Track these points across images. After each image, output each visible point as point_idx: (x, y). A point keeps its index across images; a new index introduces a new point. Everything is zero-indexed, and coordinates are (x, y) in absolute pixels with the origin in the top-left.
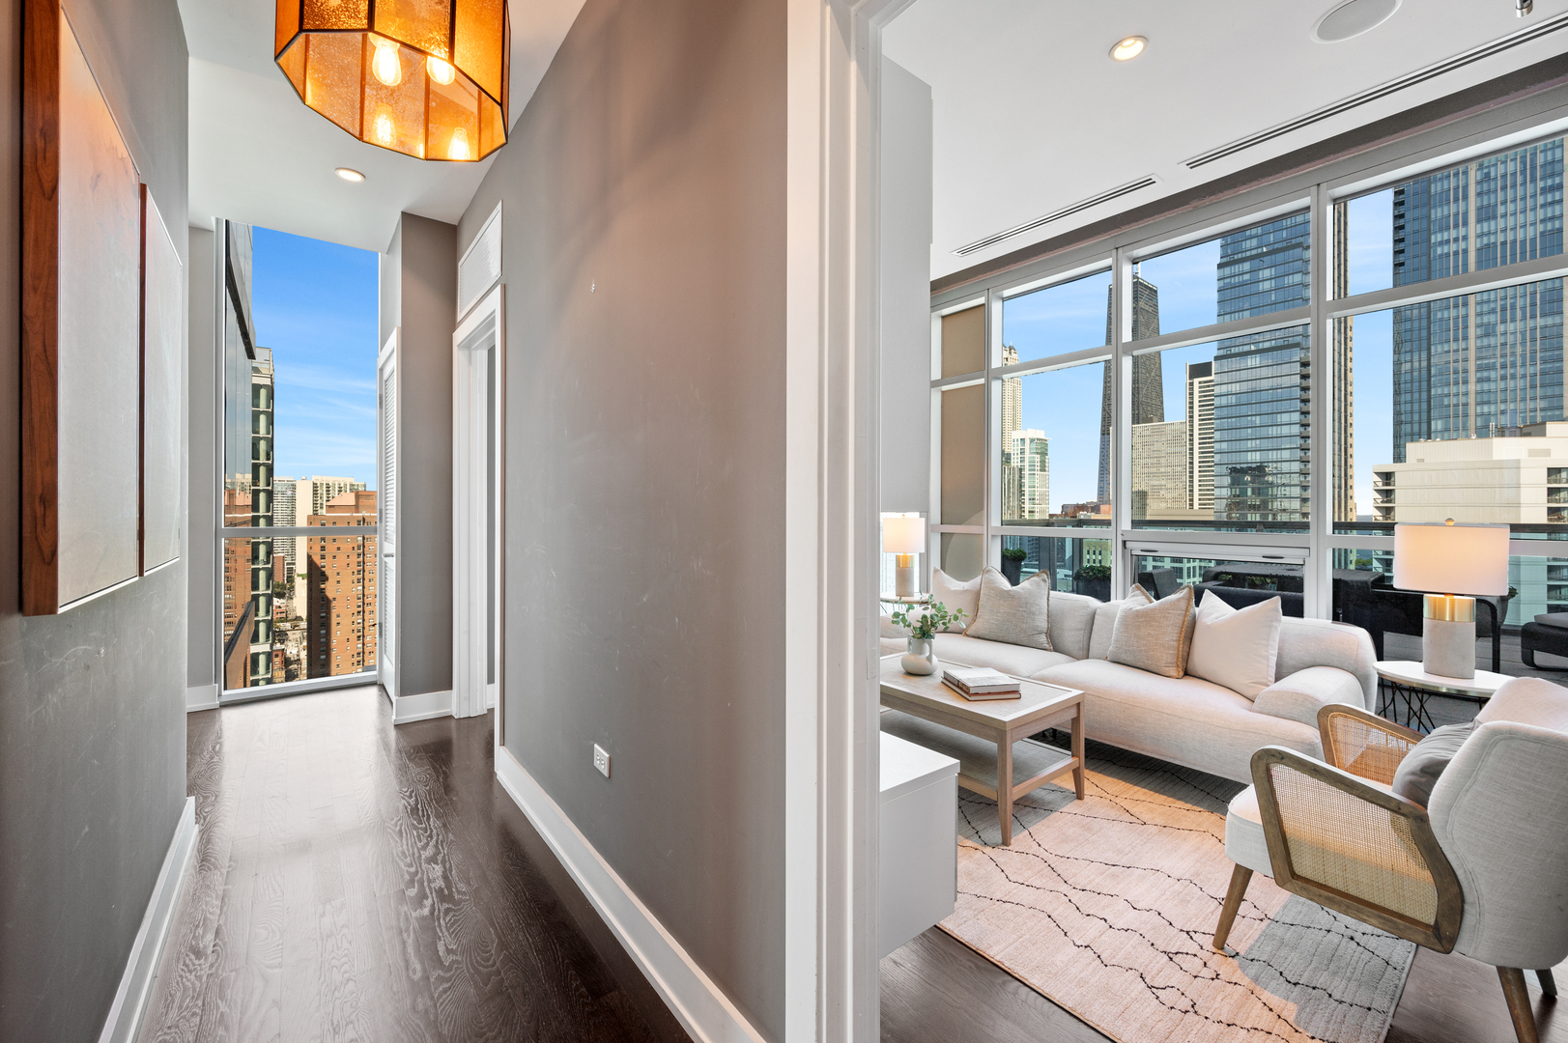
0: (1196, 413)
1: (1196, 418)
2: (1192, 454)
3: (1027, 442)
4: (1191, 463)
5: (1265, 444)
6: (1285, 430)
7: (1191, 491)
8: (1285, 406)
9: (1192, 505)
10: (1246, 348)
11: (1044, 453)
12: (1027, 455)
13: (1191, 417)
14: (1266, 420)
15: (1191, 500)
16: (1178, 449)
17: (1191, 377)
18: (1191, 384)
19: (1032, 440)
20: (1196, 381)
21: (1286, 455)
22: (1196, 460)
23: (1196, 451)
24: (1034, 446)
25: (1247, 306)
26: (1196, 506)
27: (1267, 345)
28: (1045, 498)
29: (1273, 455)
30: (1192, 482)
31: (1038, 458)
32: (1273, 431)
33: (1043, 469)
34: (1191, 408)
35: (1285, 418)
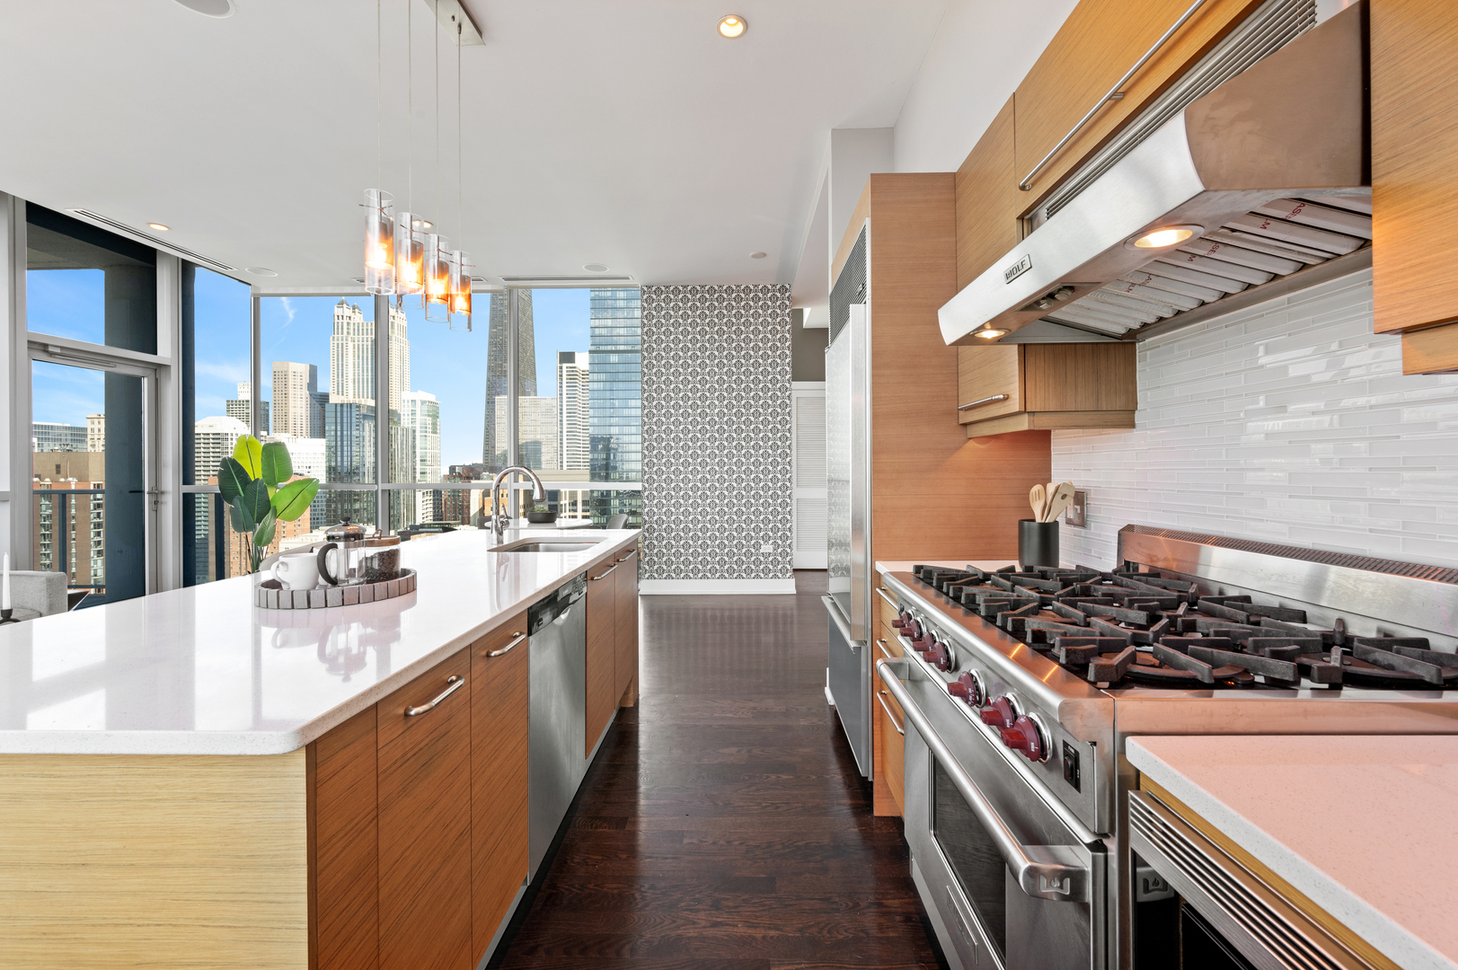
0: (564, 392)
1: (565, 396)
2: (562, 425)
3: (419, 403)
4: (561, 432)
5: (622, 421)
6: (633, 412)
7: (561, 455)
8: (633, 394)
9: (562, 466)
10: (609, 348)
11: (435, 416)
12: (418, 417)
13: (561, 395)
14: (622, 403)
15: (562, 462)
16: (550, 420)
17: (561, 362)
18: (561, 368)
19: (423, 402)
20: (565, 365)
21: (633, 430)
22: (565, 430)
23: (565, 422)
24: (425, 408)
25: (609, 316)
26: (565, 468)
27: (622, 348)
28: (436, 459)
29: (626, 430)
30: (561, 447)
31: (429, 420)
32: (626, 412)
33: (434, 432)
34: (561, 387)
35: (632, 403)
